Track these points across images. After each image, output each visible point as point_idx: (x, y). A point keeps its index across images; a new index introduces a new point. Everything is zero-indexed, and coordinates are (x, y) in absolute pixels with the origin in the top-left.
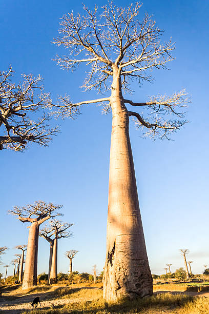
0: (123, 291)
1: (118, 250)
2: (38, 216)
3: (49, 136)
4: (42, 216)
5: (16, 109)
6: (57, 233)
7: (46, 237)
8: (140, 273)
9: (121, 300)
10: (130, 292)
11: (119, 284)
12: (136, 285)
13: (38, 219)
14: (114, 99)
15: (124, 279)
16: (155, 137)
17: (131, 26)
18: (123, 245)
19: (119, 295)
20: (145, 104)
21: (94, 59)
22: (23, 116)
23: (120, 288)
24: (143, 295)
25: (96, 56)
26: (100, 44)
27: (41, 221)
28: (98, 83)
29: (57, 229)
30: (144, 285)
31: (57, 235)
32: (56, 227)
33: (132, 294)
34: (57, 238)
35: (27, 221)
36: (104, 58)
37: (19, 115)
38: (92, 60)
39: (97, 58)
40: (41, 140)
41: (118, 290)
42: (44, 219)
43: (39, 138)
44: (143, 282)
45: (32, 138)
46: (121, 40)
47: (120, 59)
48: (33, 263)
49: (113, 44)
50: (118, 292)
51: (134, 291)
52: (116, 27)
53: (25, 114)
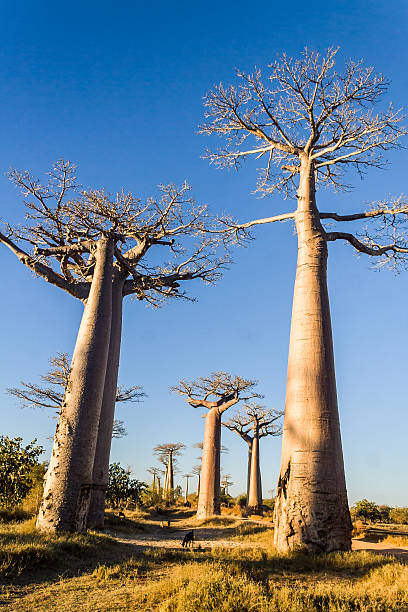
0: (297, 538)
1: (294, 474)
2: (220, 398)
3: (217, 271)
4: (226, 398)
5: (158, 236)
6: (258, 427)
7: (241, 433)
8: (326, 515)
9: (294, 552)
10: (307, 542)
11: (292, 528)
12: (319, 532)
13: (219, 403)
14: (301, 216)
15: (300, 521)
16: (399, 267)
17: (325, 85)
18: (302, 467)
19: (291, 545)
20: (363, 216)
21: (268, 148)
22: (170, 244)
23: (293, 534)
24: (329, 549)
25: (271, 142)
26: (275, 123)
27: (225, 405)
28: (283, 182)
29: (257, 420)
30: (332, 533)
31: (257, 431)
32: (256, 416)
33: (311, 545)
34: (258, 436)
35: (201, 405)
36: (284, 144)
37: (164, 243)
38: (264, 150)
39: (273, 146)
40: (203, 277)
41: (290, 535)
42: (230, 402)
43: (199, 276)
44: (330, 530)
45: (188, 276)
46: (311, 110)
47: (313, 142)
48: (213, 478)
49: (300, 117)
50: (291, 539)
51: (313, 541)
52: (299, 92)
53: (173, 241)
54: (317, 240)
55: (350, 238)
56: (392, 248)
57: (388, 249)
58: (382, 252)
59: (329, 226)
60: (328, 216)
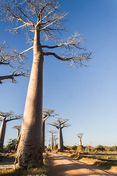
0: (18, 164)
6: (60, 125)
8: (29, 154)
10: (21, 165)
11: (17, 160)
12: (25, 161)
13: (44, 118)
15: (20, 157)
18: (23, 136)
19: (16, 167)
24: (28, 168)
25: (25, 22)
32: (59, 121)
33: (22, 167)
37: (5, 64)
38: (24, 26)
39: (26, 24)
41: (16, 163)
44: (30, 160)
51: (23, 165)
54: (39, 54)
55: (54, 54)
56: (72, 58)
57: (70, 58)
58: (68, 60)
59: (45, 50)
60: (45, 47)
